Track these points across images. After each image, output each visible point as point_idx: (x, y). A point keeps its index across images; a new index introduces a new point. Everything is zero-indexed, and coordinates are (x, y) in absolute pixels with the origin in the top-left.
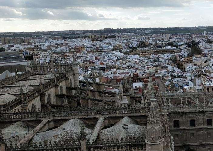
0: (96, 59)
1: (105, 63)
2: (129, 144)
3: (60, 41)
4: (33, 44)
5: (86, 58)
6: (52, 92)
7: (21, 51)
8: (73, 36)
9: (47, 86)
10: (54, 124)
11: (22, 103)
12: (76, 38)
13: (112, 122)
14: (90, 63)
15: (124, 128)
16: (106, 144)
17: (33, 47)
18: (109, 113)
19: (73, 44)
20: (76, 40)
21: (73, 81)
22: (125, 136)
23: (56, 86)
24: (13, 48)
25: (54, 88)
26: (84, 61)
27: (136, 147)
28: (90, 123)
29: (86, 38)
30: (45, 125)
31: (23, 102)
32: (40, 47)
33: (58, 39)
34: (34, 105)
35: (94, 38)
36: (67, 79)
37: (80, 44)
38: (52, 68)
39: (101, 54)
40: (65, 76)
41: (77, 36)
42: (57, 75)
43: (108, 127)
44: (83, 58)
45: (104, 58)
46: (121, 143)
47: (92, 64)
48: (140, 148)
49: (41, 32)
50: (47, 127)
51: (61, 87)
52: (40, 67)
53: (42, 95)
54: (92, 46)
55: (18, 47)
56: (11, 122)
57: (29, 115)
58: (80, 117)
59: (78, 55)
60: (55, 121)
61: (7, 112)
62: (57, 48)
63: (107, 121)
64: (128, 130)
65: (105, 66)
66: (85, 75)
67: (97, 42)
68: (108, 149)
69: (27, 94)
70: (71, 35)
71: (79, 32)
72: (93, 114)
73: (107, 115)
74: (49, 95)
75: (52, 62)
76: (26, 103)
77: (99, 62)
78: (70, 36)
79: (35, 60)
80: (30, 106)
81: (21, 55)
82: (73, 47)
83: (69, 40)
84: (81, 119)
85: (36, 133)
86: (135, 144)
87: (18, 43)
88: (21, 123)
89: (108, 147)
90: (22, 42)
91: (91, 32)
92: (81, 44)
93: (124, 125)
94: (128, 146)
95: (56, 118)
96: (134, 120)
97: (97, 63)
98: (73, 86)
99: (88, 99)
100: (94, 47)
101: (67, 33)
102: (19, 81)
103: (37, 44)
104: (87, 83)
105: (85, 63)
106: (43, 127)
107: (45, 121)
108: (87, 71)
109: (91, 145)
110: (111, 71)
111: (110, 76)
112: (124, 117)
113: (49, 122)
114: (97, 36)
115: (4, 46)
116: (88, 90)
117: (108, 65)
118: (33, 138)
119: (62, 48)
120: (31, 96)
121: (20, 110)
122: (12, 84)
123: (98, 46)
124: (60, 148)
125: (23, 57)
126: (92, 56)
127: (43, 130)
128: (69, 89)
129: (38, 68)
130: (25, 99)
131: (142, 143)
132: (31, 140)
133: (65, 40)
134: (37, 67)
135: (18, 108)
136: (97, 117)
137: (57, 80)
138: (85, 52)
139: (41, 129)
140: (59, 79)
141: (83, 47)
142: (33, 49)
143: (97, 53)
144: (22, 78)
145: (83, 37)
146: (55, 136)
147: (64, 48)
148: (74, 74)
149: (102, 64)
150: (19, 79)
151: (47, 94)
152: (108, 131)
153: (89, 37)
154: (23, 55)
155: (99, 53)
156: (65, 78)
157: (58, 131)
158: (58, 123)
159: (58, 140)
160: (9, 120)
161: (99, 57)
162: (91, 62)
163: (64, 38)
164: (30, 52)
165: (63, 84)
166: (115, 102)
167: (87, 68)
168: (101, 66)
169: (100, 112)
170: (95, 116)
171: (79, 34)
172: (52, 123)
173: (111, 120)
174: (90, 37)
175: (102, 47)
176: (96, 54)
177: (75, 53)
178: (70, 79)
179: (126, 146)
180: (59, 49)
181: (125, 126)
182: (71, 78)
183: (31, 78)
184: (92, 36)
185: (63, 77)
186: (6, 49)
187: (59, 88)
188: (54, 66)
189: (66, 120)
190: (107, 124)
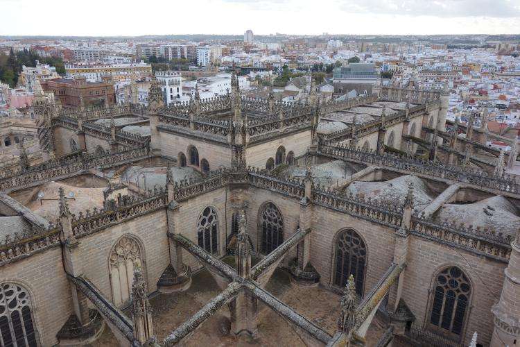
0: (495, 87)
1: (508, 97)
2: (481, 238)
3: (440, 53)
4: (399, 55)
5: (476, 84)
6: (397, 130)
7: (379, 64)
8: (466, 44)
9: (392, 120)
10: (383, 175)
11: (351, 137)
12: (469, 48)
13: (471, 196)
14: (481, 94)
15: (486, 212)
16: (443, 225)
17: (398, 59)
18: (471, 182)
19: (460, 58)
20: (469, 51)
21: (435, 119)
22: (482, 225)
23: (406, 122)
24: (370, 59)
25: (402, 124)
26: (471, 89)
27: (494, 249)
28: (435, 189)
29: (488, 49)
30: (370, 173)
31: (353, 136)
32: (408, 60)
33: (438, 48)
34: (366, 143)
35: (503, 50)
36: (426, 114)
37: (474, 59)
38: (410, 93)
39: (506, 79)
40: (424, 109)
41: (474, 45)
42: (411, 106)
43: (462, 203)
44: (471, 84)
45: (510, 88)
46: (468, 232)
47: (483, 97)
48: (500, 254)
49: (416, 37)
50: (371, 177)
51: (414, 125)
52: (393, 89)
53: (382, 131)
54: (495, 64)
55: (377, 57)
56: (331, 159)
57: (354, 155)
58: (421, 175)
59: (465, 78)
60: (384, 171)
61: (329, 144)
62: (432, 63)
63: (463, 193)
64: (492, 218)
65: (507, 103)
66: (466, 113)
67: (506, 57)
68: (443, 235)
69: (361, 126)
70: (462, 42)
71: (478, 39)
72: (443, 175)
73: (466, 183)
74: (392, 134)
75: (411, 84)
76: (356, 137)
77: (498, 94)
78: (460, 44)
79: (396, 79)
80: (361, 143)
81: (377, 70)
82: (461, 63)
83: (457, 51)
84: (422, 178)
85: (354, 181)
86: (493, 242)
87: (379, 52)
88: (342, 162)
89: (443, 232)
90: (385, 50)
91: (503, 38)
92: (477, 59)
93: (489, 208)
94: (479, 242)
95: (387, 168)
96: (514, 205)
97: (494, 96)
98: (434, 127)
99: (450, 153)
100: (499, 66)
101: (457, 38)
102: (360, 106)
103: (404, 55)
104: (456, 127)
105: (472, 92)
106: (366, 175)
107: (371, 167)
108: (471, 107)
109: (418, 219)
110: (515, 114)
111: (508, 122)
112: (495, 195)
113: (376, 170)
114: (511, 46)
115: (359, 56)
116: (453, 137)
117: (514, 101)
118: (348, 185)
119: (440, 65)
120: (365, 130)
121: (348, 146)
122: (349, 109)
123: (507, 64)
124: (375, 208)
125: (379, 73)
126: (489, 82)
127: (365, 179)
128: (426, 130)
129: (390, 91)
130: (357, 133)
131: (505, 245)
132: (345, 187)
133: (449, 51)
134: (387, 89)
135: (345, 143)
136: (448, 182)
137: (409, 114)
138: (478, 74)
139: (362, 177)
140: (412, 113)
141: (478, 64)
142: (397, 63)
143: (500, 77)
144: (364, 102)
145: (483, 47)
146: (375, 192)
147: (444, 64)
148: (440, 109)
149: (503, 98)
150: (359, 104)
151: (389, 131)
152: (456, 209)
153: (494, 47)
154: (379, 70)
155: (505, 77)
156: (423, 112)
157: (383, 187)
158: (388, 175)
159: (377, 197)
160: (329, 155)
161: (502, 84)
162: (483, 93)
163: (449, 47)
164: (391, 67)
165: (418, 122)
166: (494, 167)
167: (472, 101)
168: (500, 102)
169: (455, 176)
170: (444, 180)
171: (478, 42)
172: (380, 173)
173: (470, 194)
174: (497, 46)
175: (514, 67)
176: (497, 80)
177: (461, 73)
178: (430, 115)
179: (475, 240)
180: (436, 65)
181: (489, 210)
182: (434, 113)
183: (377, 104)
184: (500, 46)
185: (422, 110)
186: (361, 59)
187: (410, 126)
188: (413, 91)
189: (400, 174)
190: (462, 198)
